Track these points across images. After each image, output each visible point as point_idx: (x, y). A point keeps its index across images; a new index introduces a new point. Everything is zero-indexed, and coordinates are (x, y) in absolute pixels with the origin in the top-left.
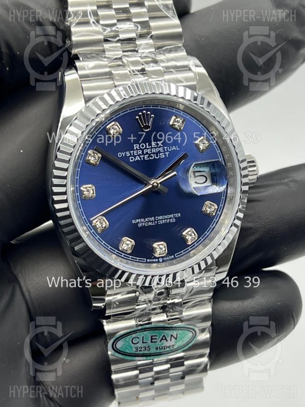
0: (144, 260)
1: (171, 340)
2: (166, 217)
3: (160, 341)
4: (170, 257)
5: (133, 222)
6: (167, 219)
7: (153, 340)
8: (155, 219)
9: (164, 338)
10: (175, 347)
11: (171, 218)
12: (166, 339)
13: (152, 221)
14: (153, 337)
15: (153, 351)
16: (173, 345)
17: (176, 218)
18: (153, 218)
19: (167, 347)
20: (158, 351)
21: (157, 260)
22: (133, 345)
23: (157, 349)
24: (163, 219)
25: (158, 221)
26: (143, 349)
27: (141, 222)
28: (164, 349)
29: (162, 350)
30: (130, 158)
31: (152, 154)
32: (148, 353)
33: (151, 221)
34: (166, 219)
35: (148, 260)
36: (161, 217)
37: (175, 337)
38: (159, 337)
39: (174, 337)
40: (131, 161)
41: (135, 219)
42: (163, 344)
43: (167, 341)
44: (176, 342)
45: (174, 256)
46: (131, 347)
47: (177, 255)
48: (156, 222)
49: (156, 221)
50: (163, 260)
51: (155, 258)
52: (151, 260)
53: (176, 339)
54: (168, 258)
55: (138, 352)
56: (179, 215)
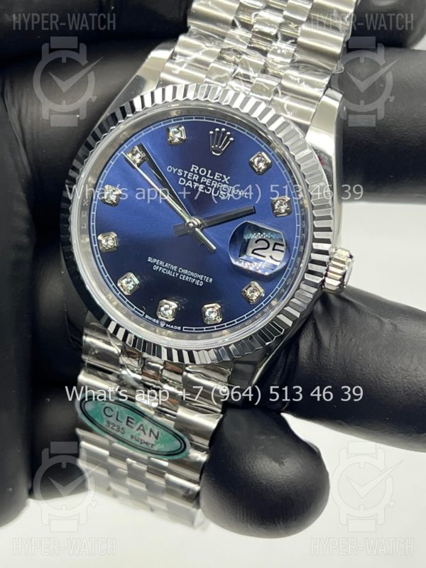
0: (142, 313)
1: (150, 436)
2: (192, 274)
3: (137, 430)
4: (176, 327)
5: (150, 259)
6: (193, 278)
7: (129, 423)
8: (177, 269)
9: (142, 428)
10: (155, 448)
11: (198, 279)
12: (143, 430)
13: (173, 271)
14: (130, 420)
15: (127, 437)
16: (152, 445)
17: (204, 282)
18: (176, 267)
19: (145, 443)
20: (133, 441)
21: (157, 322)
22: (105, 416)
23: (132, 437)
24: (187, 275)
25: (180, 274)
26: (115, 428)
27: (159, 265)
28: (141, 443)
29: (138, 443)
30: (181, 179)
31: (210, 186)
32: (121, 436)
33: (171, 270)
34: (191, 277)
35: (147, 316)
36: (186, 272)
37: (156, 434)
38: (136, 423)
39: (154, 434)
40: (180, 183)
41: (153, 258)
42: (139, 434)
43: (145, 434)
44: (157, 443)
45: (182, 329)
46: (102, 418)
47: (185, 329)
48: (177, 274)
49: (178, 272)
50: (165, 326)
51: (157, 318)
52: (150, 318)
53: (157, 438)
54: (172, 327)
55: (109, 429)
56: (211, 280)
